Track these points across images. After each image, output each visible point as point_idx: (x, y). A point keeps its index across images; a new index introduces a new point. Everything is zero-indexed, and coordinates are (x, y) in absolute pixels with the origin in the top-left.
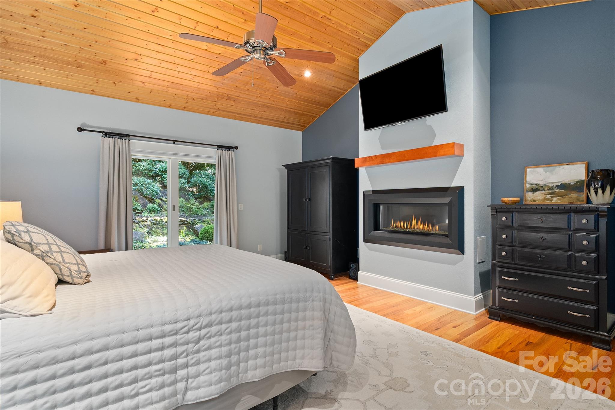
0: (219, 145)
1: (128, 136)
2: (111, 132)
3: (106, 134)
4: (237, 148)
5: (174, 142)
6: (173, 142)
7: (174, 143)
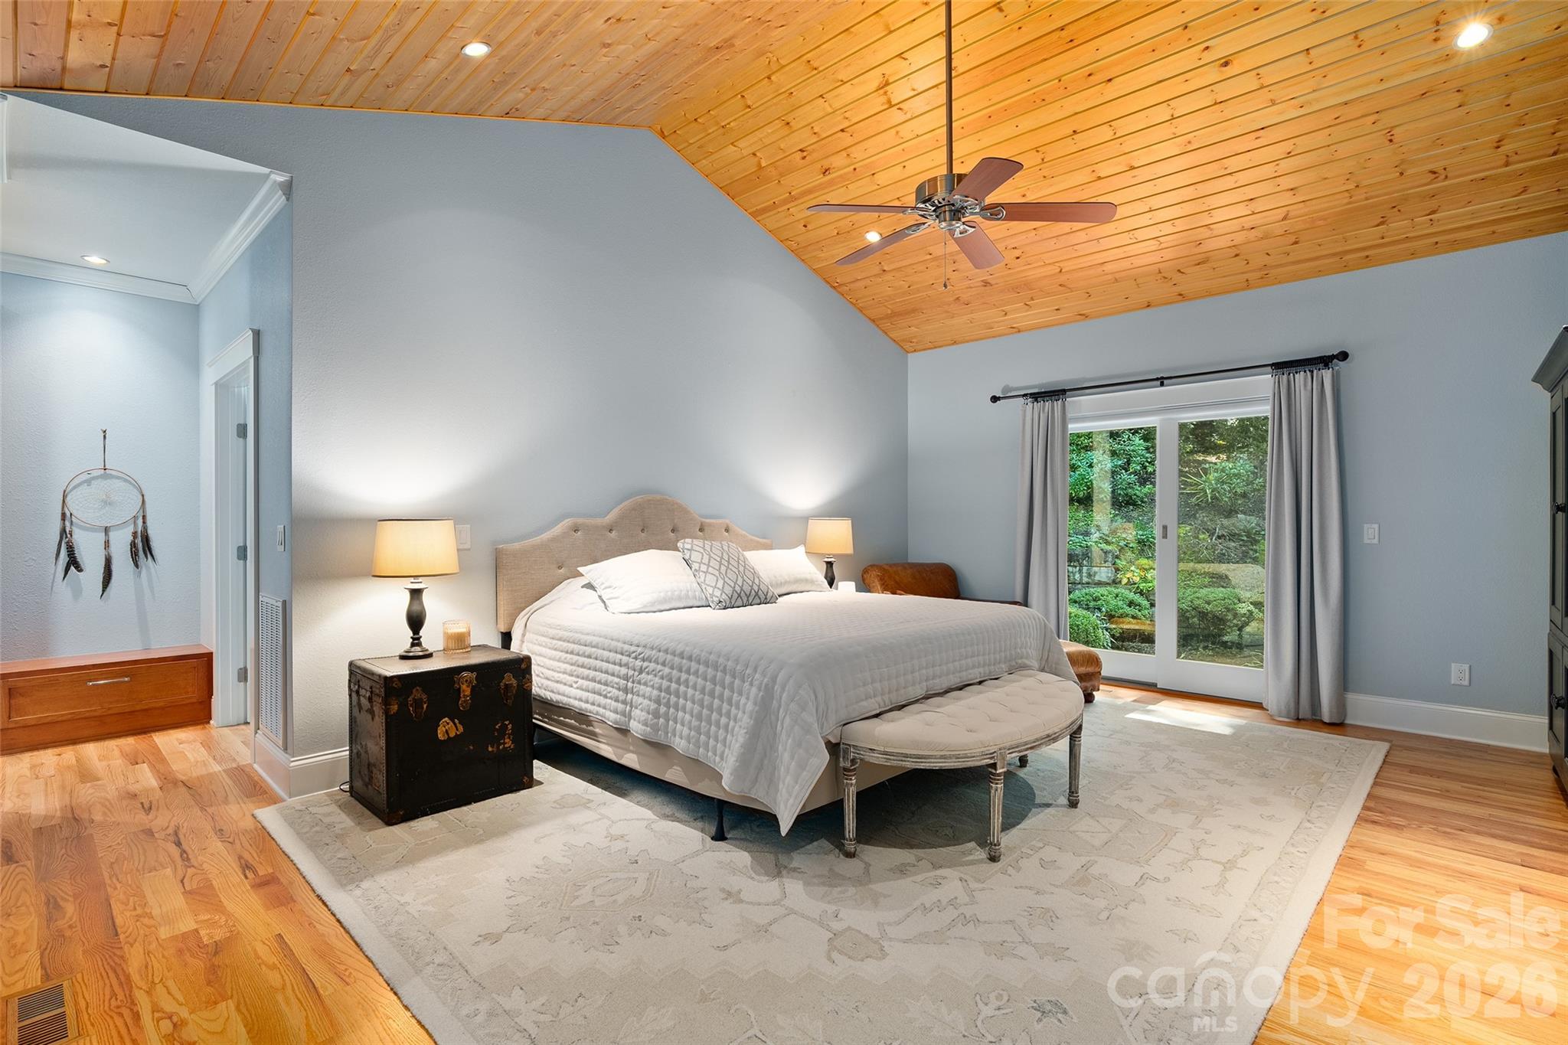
0: (1278, 363)
1: (1063, 392)
2: (1043, 390)
3: (1036, 397)
4: (1344, 356)
5: (1162, 381)
6: (1159, 383)
7: (1162, 384)
